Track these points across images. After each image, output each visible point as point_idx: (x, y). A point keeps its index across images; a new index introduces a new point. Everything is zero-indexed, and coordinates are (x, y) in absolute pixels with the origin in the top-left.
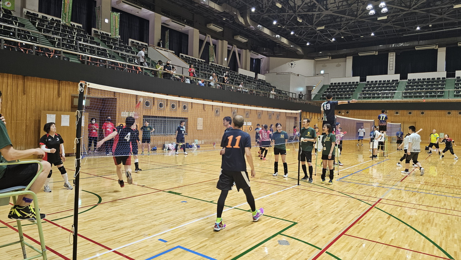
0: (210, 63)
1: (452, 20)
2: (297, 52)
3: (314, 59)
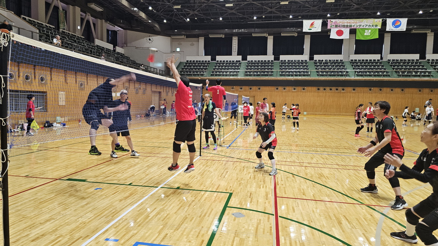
1: (278, 14)
2: (155, 28)
3: (170, 37)
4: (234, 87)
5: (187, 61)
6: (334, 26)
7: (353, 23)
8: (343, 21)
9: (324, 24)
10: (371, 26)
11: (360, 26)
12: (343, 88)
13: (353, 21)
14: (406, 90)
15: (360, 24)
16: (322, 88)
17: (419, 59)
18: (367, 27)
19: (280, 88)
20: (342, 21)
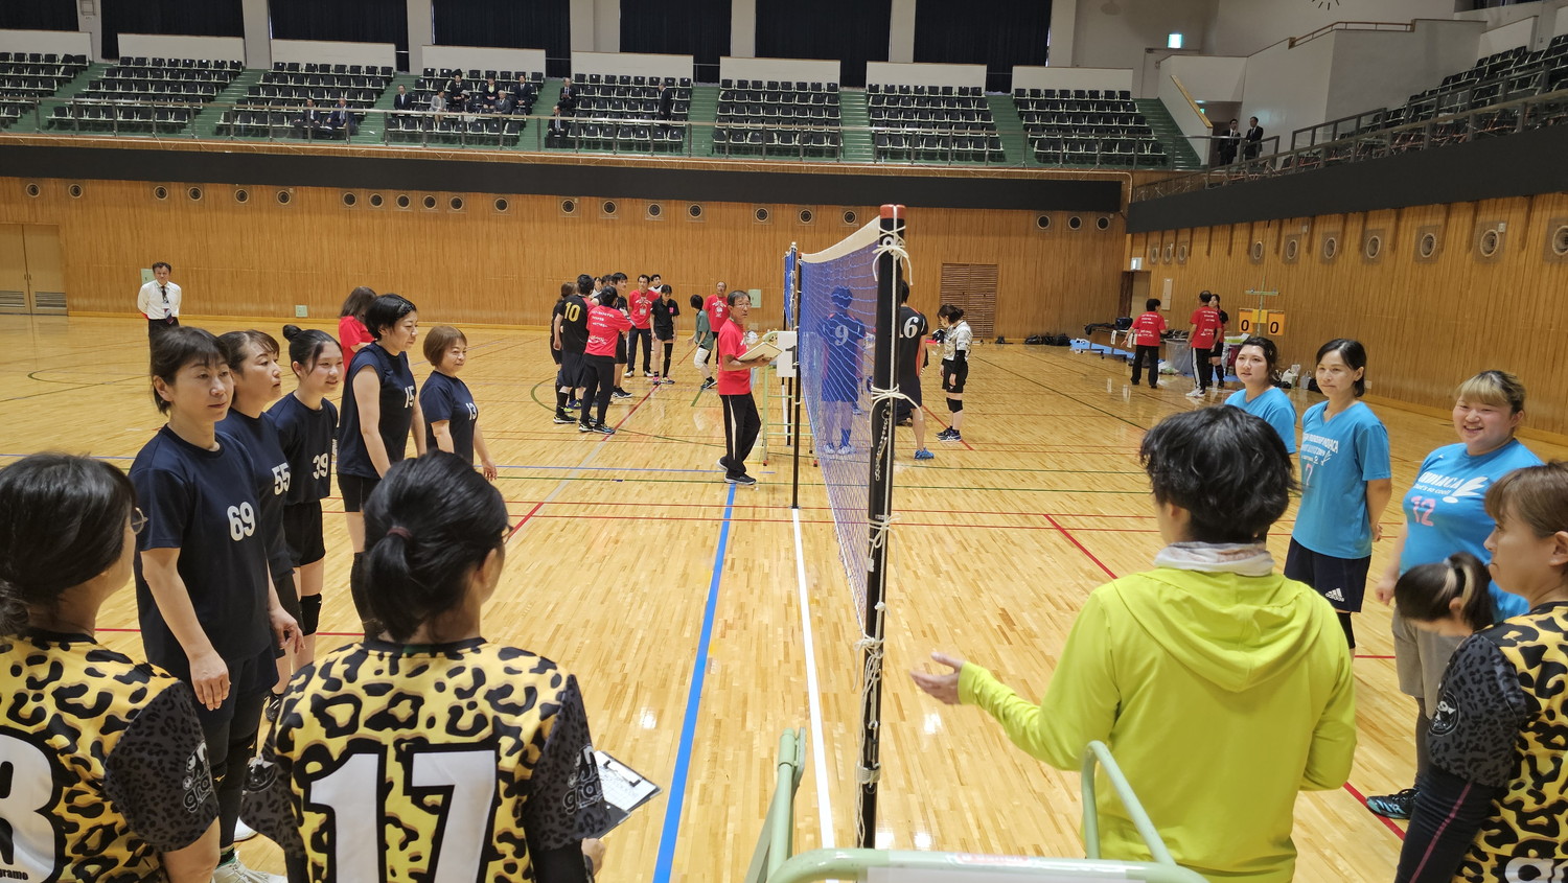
12: (455, 196)
14: (710, 210)
16: (363, 196)
17: (837, 80)
19: (178, 191)
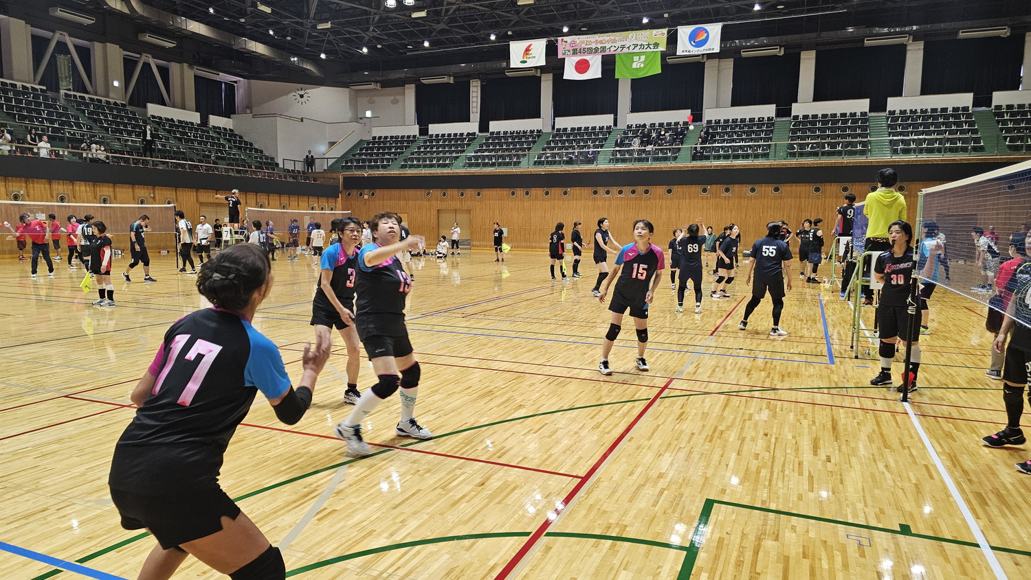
0: (62, 92)
2: (307, 72)
3: (348, 87)
4: (431, 191)
5: (374, 138)
6: (569, 51)
7: (608, 42)
8: (588, 39)
9: (551, 50)
10: (646, 47)
11: (623, 47)
12: (646, 188)
13: (608, 38)
15: (623, 43)
17: (867, 110)
18: (637, 50)
20: (585, 40)
